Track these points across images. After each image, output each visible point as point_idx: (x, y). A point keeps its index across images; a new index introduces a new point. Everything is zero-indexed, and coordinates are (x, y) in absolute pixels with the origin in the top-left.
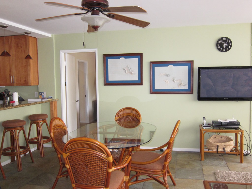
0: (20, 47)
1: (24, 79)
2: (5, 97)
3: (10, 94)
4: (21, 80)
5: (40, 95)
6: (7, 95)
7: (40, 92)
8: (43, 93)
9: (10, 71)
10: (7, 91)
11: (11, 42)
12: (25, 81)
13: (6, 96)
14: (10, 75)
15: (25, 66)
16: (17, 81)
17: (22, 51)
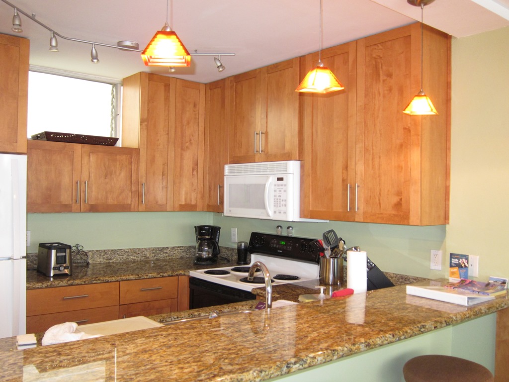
0: (385, 78)
1: (395, 200)
2: (324, 256)
3: (341, 248)
4: (381, 201)
5: (451, 266)
6: (332, 251)
7: (451, 255)
8: (467, 259)
9: (346, 168)
10: (331, 237)
11: (355, 61)
12: (398, 205)
13: (328, 253)
14: (343, 180)
15: (401, 146)
16: (367, 202)
17: (390, 90)
